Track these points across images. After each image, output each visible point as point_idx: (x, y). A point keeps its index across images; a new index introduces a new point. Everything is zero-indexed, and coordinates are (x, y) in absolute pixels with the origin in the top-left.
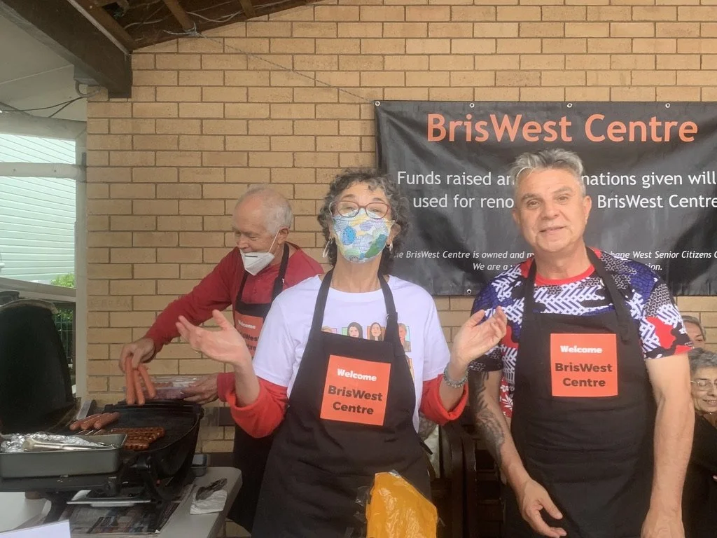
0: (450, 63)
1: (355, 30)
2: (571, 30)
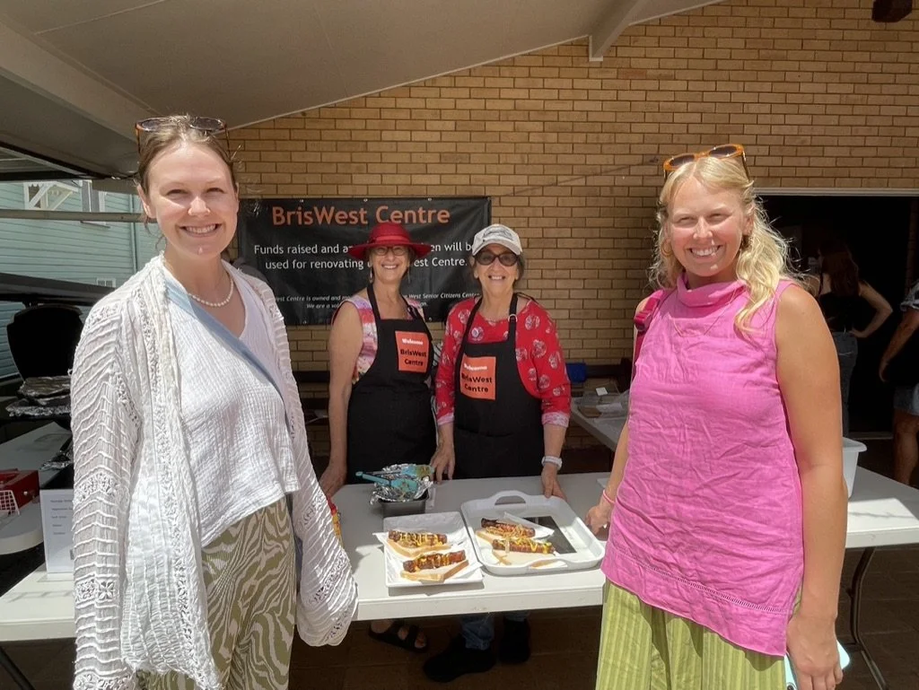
0: (411, 147)
1: (347, 124)
2: (489, 126)
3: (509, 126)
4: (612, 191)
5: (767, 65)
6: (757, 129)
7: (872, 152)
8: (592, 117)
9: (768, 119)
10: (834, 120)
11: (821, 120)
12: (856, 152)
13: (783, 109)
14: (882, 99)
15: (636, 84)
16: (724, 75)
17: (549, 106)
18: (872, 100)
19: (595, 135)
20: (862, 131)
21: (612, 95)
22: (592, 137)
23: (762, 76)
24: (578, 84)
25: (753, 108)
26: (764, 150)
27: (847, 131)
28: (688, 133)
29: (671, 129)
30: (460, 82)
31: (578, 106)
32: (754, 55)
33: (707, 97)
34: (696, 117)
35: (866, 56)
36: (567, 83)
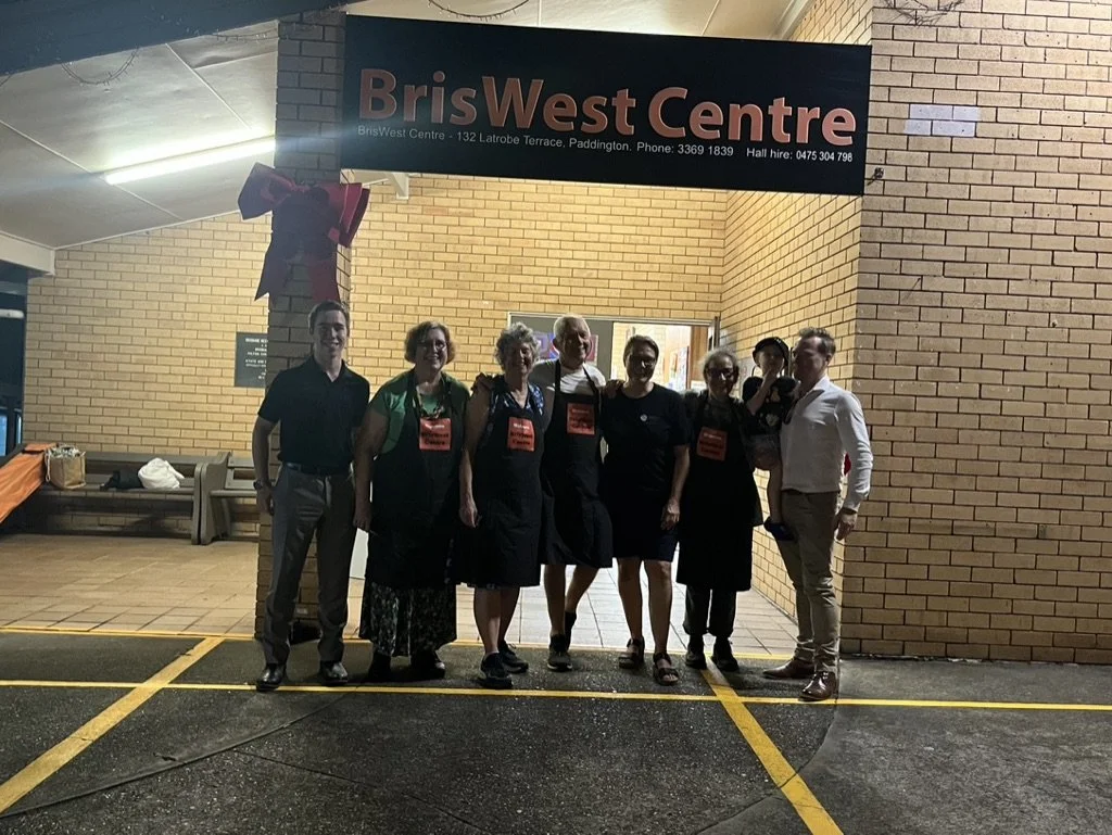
4: (416, 309)
5: (557, 207)
6: (547, 262)
7: (654, 286)
8: (399, 246)
9: (558, 254)
10: (618, 257)
11: (606, 256)
12: (640, 286)
13: (571, 245)
14: (662, 240)
15: (439, 219)
16: (518, 214)
18: (653, 240)
19: (402, 261)
20: (645, 267)
21: (418, 227)
22: (399, 263)
23: (552, 216)
24: (387, 217)
25: (545, 244)
26: (555, 281)
27: (630, 267)
29: (471, 259)
31: (387, 235)
33: (503, 233)
34: (493, 250)
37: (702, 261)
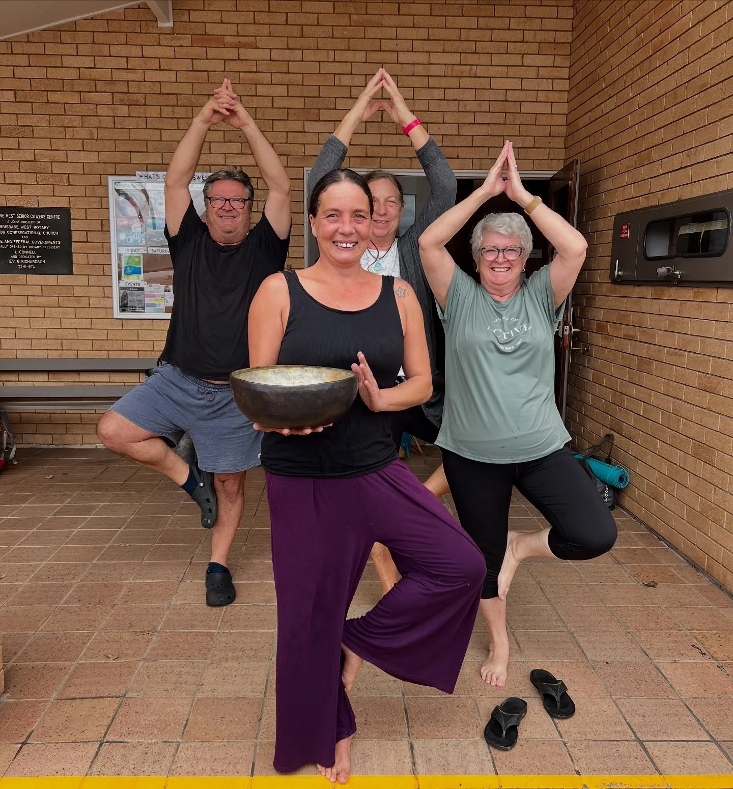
3: (75, 98)
5: (360, 32)
7: (484, 130)
8: (166, 89)
10: (438, 94)
12: (465, 130)
14: (494, 71)
15: (213, 52)
16: (312, 43)
17: (117, 75)
18: (481, 71)
19: (170, 109)
20: (471, 106)
21: (187, 64)
22: (167, 111)
23: (354, 44)
24: (148, 51)
27: (453, 106)
28: (273, 107)
30: (17, 48)
31: (150, 76)
32: (344, 20)
33: (293, 67)
34: (282, 90)
35: (473, 22)
36: (136, 51)
37: (542, 96)
